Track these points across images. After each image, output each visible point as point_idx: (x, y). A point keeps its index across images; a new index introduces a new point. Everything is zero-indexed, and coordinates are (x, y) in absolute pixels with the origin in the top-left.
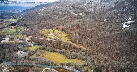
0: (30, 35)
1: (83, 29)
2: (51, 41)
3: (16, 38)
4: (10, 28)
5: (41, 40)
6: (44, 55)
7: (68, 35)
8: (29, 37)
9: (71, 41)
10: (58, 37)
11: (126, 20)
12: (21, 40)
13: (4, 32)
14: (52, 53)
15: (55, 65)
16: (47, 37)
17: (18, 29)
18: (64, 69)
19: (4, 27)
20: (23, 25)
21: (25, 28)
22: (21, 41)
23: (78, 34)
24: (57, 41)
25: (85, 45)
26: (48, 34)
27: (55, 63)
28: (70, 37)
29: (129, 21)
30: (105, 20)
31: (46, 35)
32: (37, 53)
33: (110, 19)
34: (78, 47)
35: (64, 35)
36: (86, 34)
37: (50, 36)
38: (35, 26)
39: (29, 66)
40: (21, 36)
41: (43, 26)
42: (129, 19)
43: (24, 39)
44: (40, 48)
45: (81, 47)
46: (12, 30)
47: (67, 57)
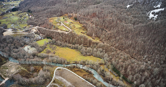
0: (36, 25)
1: (101, 18)
2: (62, 33)
3: (20, 29)
4: (11, 15)
5: (51, 32)
6: (55, 51)
7: (82, 25)
8: (36, 28)
9: (86, 34)
10: (71, 29)
11: (154, 7)
12: (26, 31)
13: (5, 20)
14: (64, 48)
15: (68, 63)
16: (57, 29)
17: (21, 16)
18: (78, 68)
19: (3, 14)
20: (27, 10)
21: (29, 15)
22: (27, 33)
23: (94, 25)
24: (70, 34)
25: (103, 39)
26: (58, 24)
27: (68, 61)
28: (85, 28)
29: (158, 8)
30: (128, 6)
31: (56, 25)
32: (46, 49)
33: (134, 5)
34: (94, 41)
35: (78, 26)
36: (104, 24)
37: (61, 26)
38: (41, 12)
39: (39, 65)
40: (26, 25)
41: (52, 13)
42: (157, 6)
43: (30, 30)
44: (50, 42)
45: (98, 41)
46: (14, 17)
47: (82, 53)
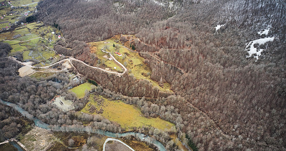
0: (70, 55)
1: (174, 48)
2: (113, 75)
3: (44, 62)
6: (103, 108)
8: (69, 60)
9: (149, 77)
11: (259, 33)
14: (116, 103)
15: (124, 131)
16: (104, 66)
18: (138, 140)
20: (52, 23)
21: (57, 34)
22: (56, 71)
23: (162, 62)
26: (106, 56)
27: (123, 127)
28: (148, 66)
30: (218, 27)
31: (102, 58)
34: (162, 90)
35: (137, 61)
36: (177, 61)
37: (110, 62)
38: (76, 30)
40: (53, 55)
41: (94, 33)
42: (264, 33)
44: (94, 91)
45: (168, 90)
46: (31, 35)
47: (143, 113)
